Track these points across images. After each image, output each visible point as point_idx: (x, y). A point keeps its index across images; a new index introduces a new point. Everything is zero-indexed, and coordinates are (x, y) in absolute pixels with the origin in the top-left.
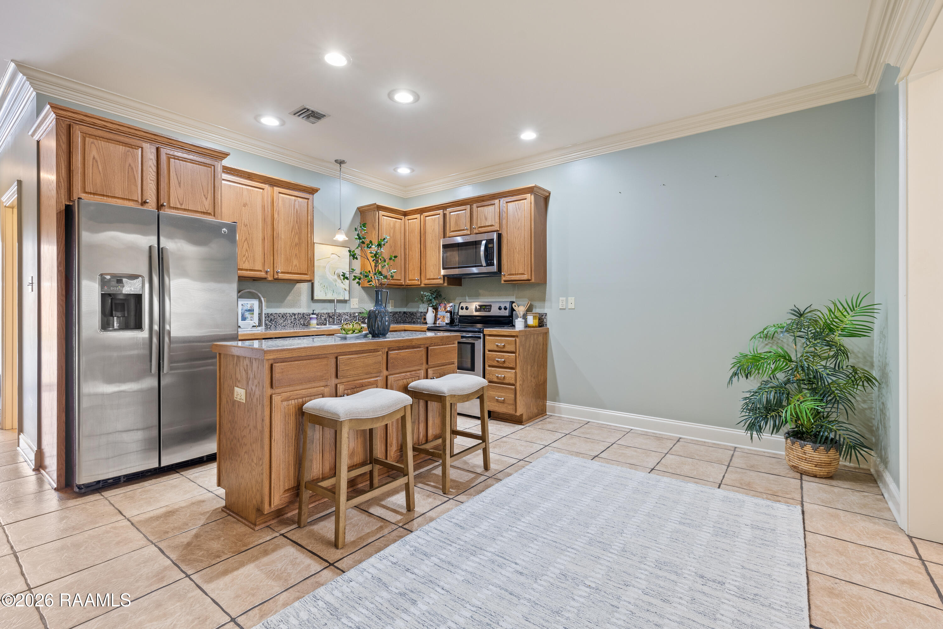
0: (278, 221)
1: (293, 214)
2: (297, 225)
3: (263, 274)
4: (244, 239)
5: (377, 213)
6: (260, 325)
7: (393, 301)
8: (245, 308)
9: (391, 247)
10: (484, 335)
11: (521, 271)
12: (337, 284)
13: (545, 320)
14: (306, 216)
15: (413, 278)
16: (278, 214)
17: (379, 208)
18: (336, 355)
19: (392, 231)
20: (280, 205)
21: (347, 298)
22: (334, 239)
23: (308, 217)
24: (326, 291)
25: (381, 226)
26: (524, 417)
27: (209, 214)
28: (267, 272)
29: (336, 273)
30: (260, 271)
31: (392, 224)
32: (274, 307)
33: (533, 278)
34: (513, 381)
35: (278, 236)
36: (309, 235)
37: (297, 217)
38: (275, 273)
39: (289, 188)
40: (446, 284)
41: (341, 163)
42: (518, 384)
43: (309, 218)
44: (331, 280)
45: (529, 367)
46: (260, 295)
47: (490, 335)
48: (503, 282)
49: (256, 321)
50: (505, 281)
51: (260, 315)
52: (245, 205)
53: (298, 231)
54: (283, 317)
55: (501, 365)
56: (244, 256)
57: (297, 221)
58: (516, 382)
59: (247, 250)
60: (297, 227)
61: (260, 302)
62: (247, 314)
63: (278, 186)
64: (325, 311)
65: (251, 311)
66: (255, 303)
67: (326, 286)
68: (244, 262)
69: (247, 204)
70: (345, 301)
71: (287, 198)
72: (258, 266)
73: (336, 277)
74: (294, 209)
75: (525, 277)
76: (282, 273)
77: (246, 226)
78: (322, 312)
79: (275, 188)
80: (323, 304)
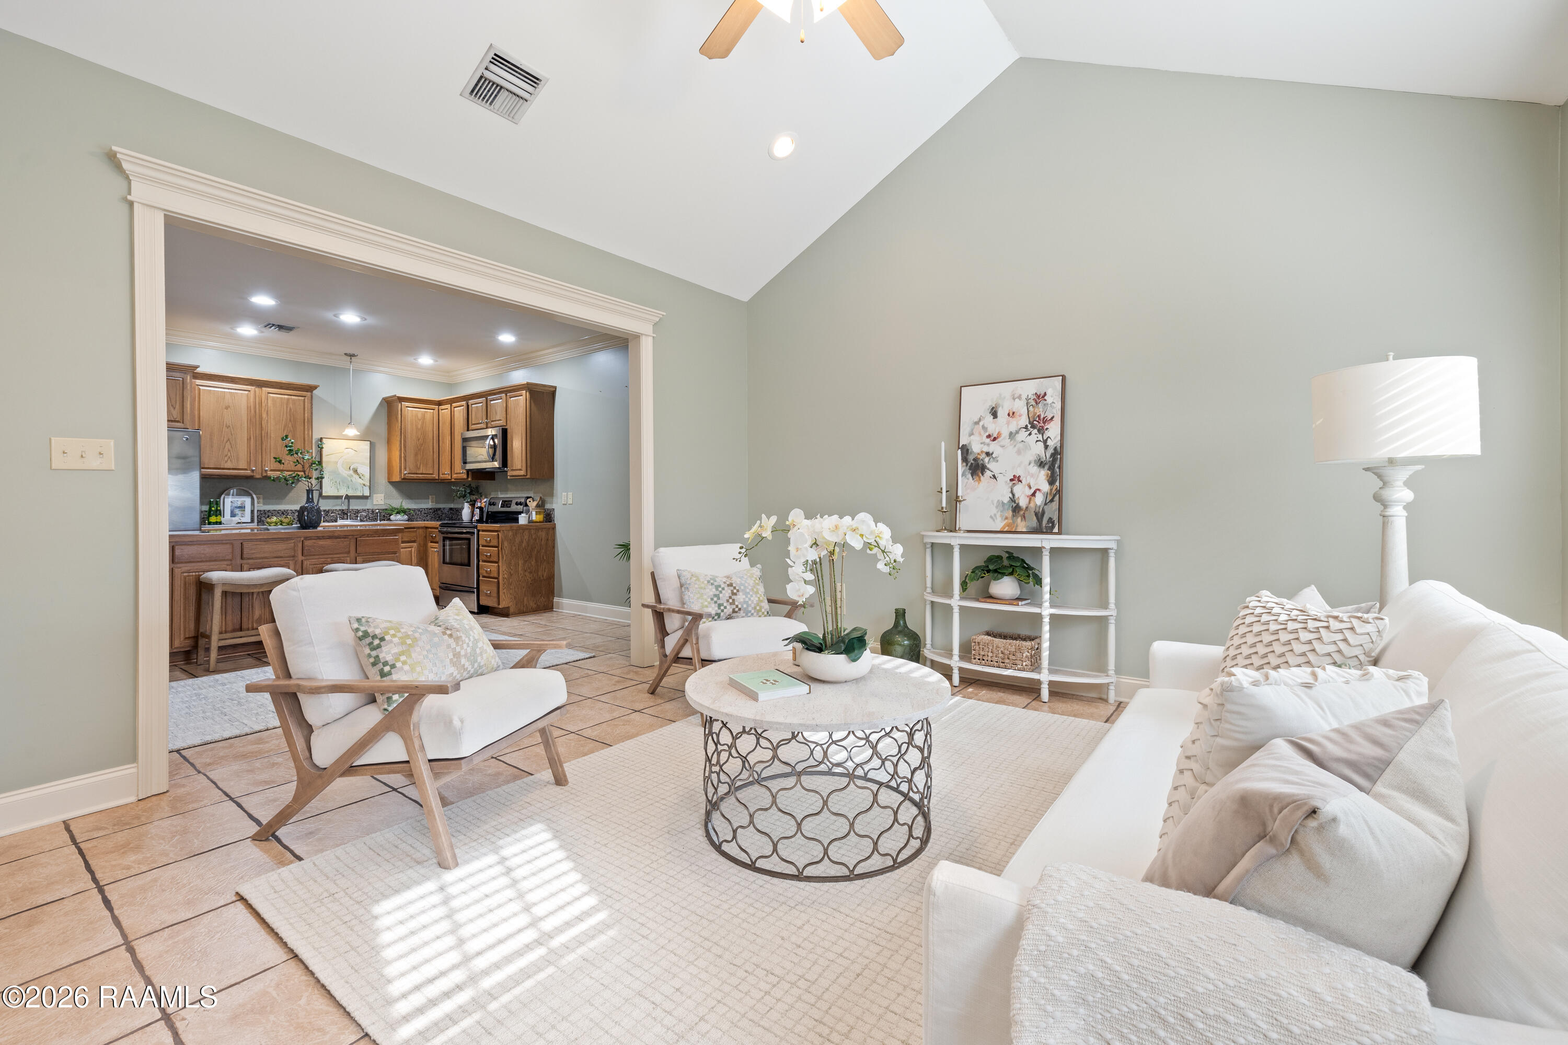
0: (267, 420)
1: (285, 413)
2: (290, 423)
3: (248, 472)
4: (225, 440)
5: (400, 405)
6: (252, 521)
7: (434, 496)
8: (235, 505)
9: (419, 440)
10: (478, 531)
11: (519, 467)
12: (354, 480)
13: (553, 516)
14: (302, 414)
15: (445, 473)
16: (267, 414)
17: (401, 399)
18: (242, 541)
19: (420, 423)
20: (269, 404)
21: (367, 493)
22: (344, 433)
23: (304, 414)
24: (339, 487)
25: (405, 418)
26: (512, 610)
27: (178, 422)
28: (253, 471)
29: (351, 468)
30: (246, 469)
31: (420, 416)
32: (273, 504)
33: (529, 474)
34: (496, 575)
35: (267, 435)
36: (306, 432)
37: (290, 416)
38: (264, 471)
39: (281, 388)
40: (470, 479)
41: (352, 356)
42: (501, 578)
43: (306, 415)
44: (346, 476)
45: (521, 562)
46: (251, 492)
47: (483, 531)
48: (509, 477)
49: (247, 518)
50: (511, 476)
51: (252, 512)
52: (227, 408)
53: (292, 429)
54: (283, 513)
55: (488, 559)
56: (226, 456)
57: (290, 420)
58: (499, 576)
59: (229, 450)
60: (290, 425)
61: (253, 499)
62: (237, 511)
63: (266, 387)
64: (338, 508)
65: (242, 508)
66: (247, 501)
67: (338, 482)
68: (226, 462)
69: (229, 407)
70: (366, 498)
71: (278, 398)
72: (243, 465)
73: (351, 472)
74: (287, 407)
75: (522, 473)
76: (271, 470)
77: (228, 427)
78: (335, 508)
79: (264, 389)
80: (336, 500)
